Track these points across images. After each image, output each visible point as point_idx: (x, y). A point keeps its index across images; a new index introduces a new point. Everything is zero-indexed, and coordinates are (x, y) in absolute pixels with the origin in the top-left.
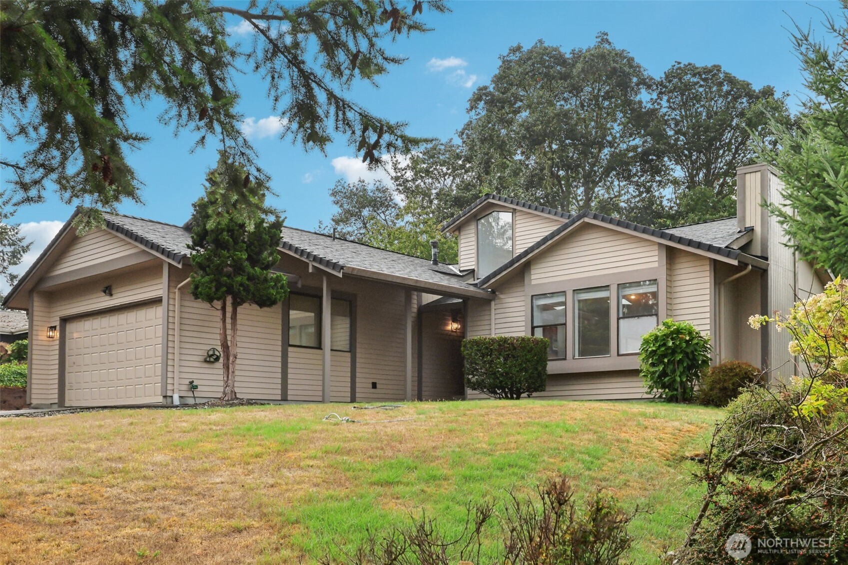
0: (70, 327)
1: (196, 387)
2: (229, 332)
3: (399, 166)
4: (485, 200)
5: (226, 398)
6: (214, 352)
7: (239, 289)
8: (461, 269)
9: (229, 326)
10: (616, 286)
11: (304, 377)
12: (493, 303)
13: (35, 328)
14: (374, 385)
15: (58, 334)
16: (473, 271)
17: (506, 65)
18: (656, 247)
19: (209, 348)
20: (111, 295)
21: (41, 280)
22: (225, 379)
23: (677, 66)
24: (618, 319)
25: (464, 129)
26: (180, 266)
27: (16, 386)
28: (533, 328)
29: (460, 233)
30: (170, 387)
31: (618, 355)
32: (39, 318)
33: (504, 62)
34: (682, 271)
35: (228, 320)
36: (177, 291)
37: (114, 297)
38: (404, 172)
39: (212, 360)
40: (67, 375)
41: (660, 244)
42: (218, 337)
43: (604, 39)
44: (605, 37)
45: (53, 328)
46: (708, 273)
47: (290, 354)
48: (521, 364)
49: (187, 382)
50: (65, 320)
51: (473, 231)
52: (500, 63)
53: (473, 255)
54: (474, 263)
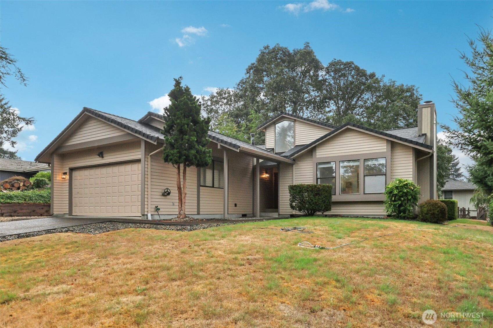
0: (75, 174)
1: (159, 209)
2: (182, 180)
3: (205, 99)
4: (281, 115)
5: (181, 217)
6: (167, 190)
7: (192, 158)
8: (267, 148)
9: (182, 177)
10: (363, 160)
11: (207, 202)
12: (294, 166)
13: (54, 173)
14: (236, 205)
15: (68, 177)
16: (273, 149)
17: (263, 54)
18: (386, 142)
19: (165, 188)
20: (103, 157)
21: (59, 147)
22: (180, 206)
23: (334, 61)
24: (364, 176)
25: (240, 83)
26: (155, 143)
27: (40, 202)
28: (317, 179)
29: (266, 130)
30: (146, 210)
31: (364, 194)
32: (57, 168)
33: (261, 53)
34: (398, 154)
35: (182, 174)
36: (149, 157)
37: (104, 158)
38: (207, 102)
39: (166, 194)
40: (73, 199)
41: (387, 140)
42: (176, 183)
43: (307, 45)
44: (308, 45)
45: (65, 174)
46: (412, 156)
47: (201, 191)
48: (323, 198)
49: (154, 207)
50: (72, 170)
51: (273, 130)
52: (260, 53)
53: (273, 141)
54: (273, 145)
